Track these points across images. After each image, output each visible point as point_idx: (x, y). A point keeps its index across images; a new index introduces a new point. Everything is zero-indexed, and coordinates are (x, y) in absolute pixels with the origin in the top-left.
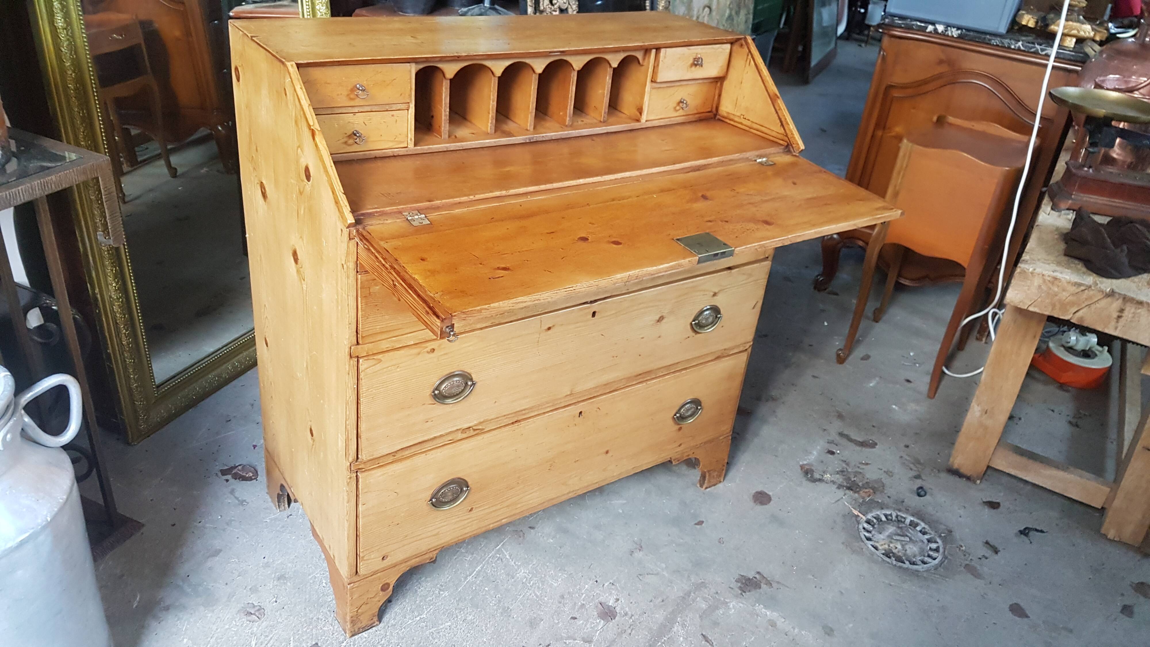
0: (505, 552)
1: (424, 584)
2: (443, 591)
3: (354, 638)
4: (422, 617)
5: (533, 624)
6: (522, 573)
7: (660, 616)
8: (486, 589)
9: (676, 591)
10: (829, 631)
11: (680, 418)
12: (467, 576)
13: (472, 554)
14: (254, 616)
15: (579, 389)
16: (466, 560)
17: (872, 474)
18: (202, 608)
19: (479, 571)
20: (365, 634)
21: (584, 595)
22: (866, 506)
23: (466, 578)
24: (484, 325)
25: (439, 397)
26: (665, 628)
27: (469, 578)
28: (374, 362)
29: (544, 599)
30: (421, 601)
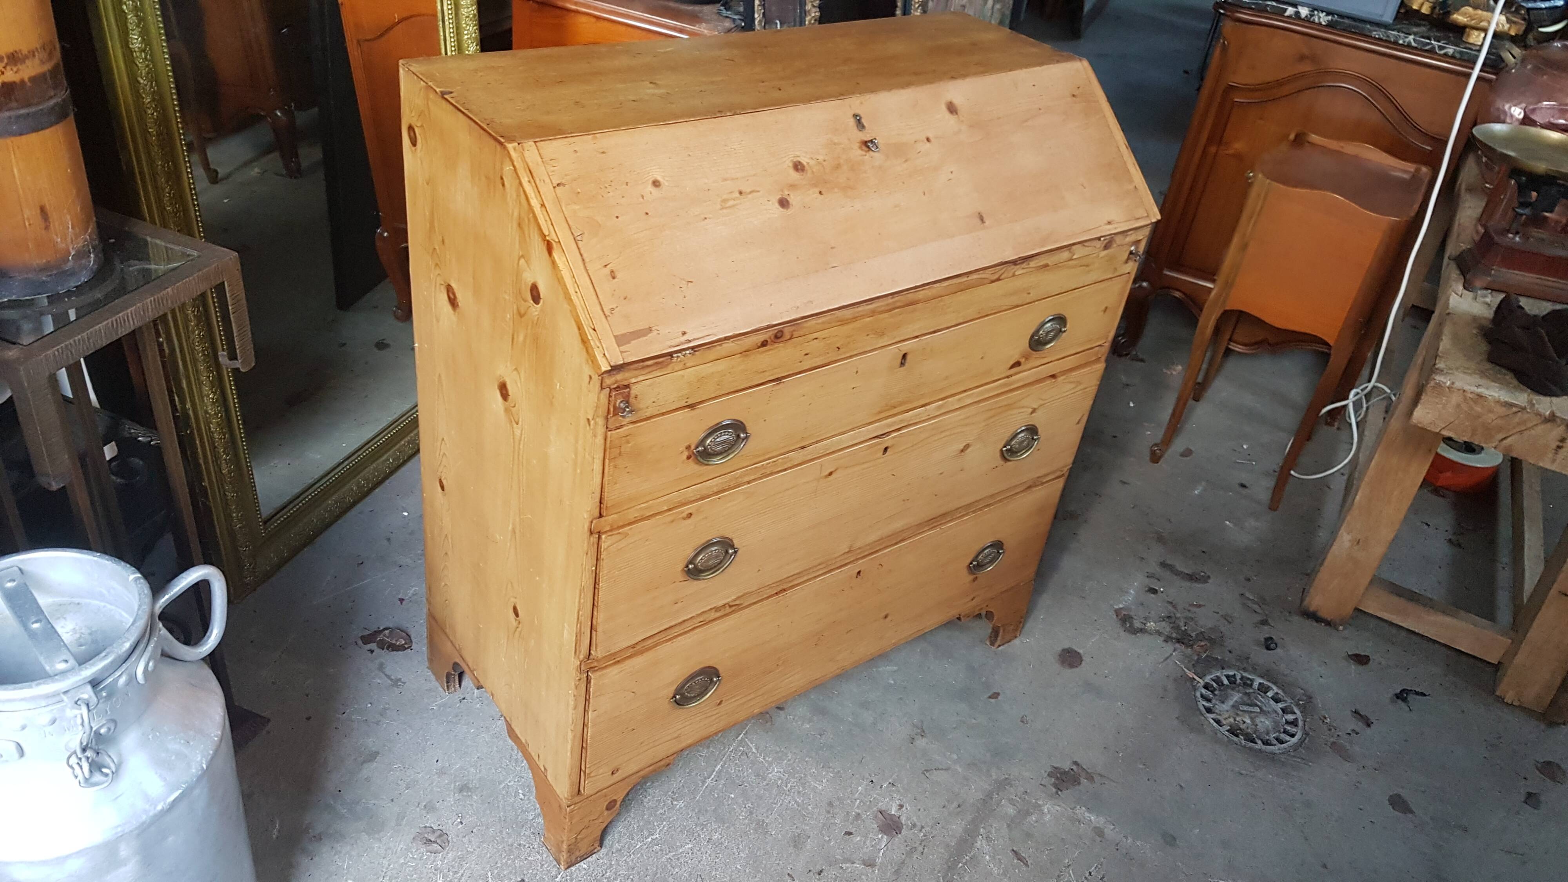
0: (749, 744)
1: (650, 791)
2: (676, 800)
3: (569, 870)
4: (654, 837)
5: (797, 842)
6: (775, 772)
7: (957, 827)
8: (732, 796)
9: (974, 792)
10: (1170, 840)
11: (976, 566)
12: (705, 779)
13: (708, 747)
14: (436, 845)
15: (858, 544)
16: (701, 756)
17: (1206, 620)
18: (365, 836)
19: (720, 771)
20: (583, 865)
21: (858, 801)
22: (1203, 665)
23: (704, 782)
24: (753, 477)
25: (694, 572)
26: (965, 843)
27: (708, 781)
28: (618, 537)
29: (807, 809)
30: (650, 815)
